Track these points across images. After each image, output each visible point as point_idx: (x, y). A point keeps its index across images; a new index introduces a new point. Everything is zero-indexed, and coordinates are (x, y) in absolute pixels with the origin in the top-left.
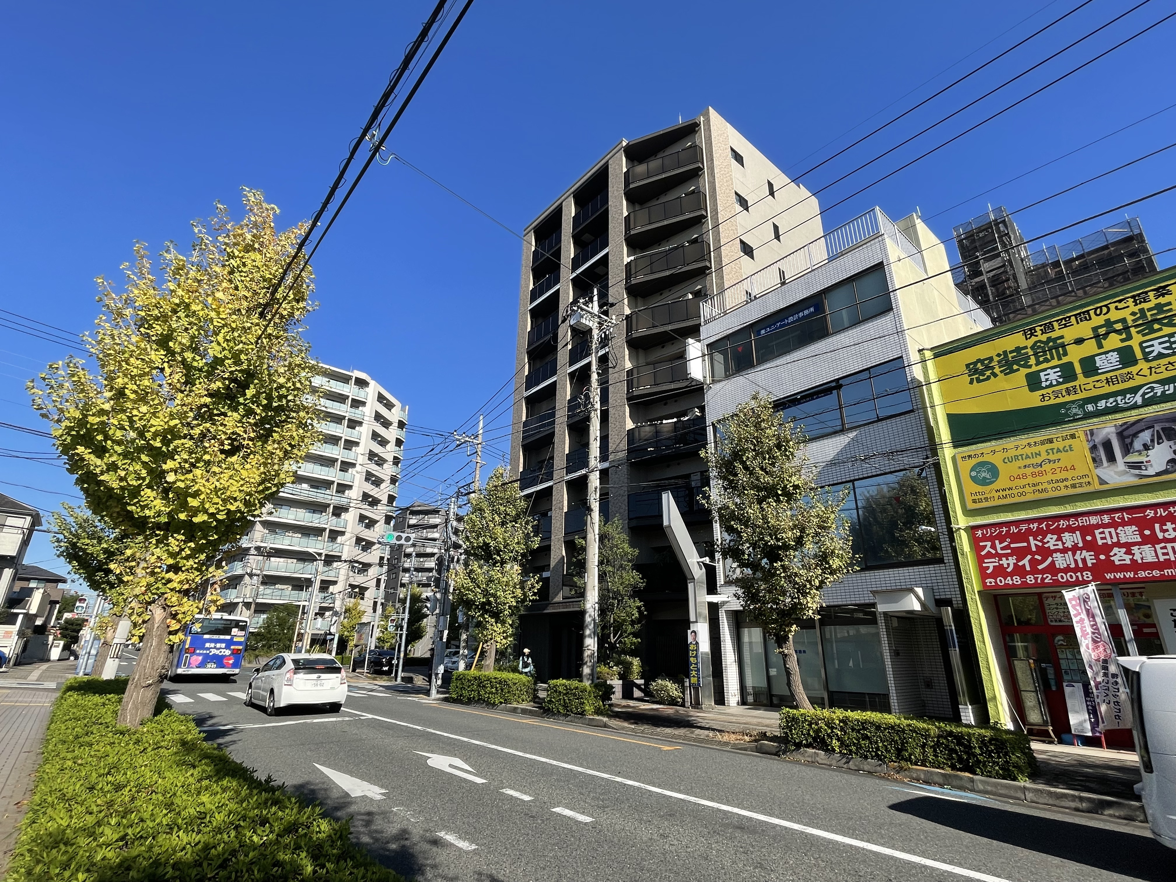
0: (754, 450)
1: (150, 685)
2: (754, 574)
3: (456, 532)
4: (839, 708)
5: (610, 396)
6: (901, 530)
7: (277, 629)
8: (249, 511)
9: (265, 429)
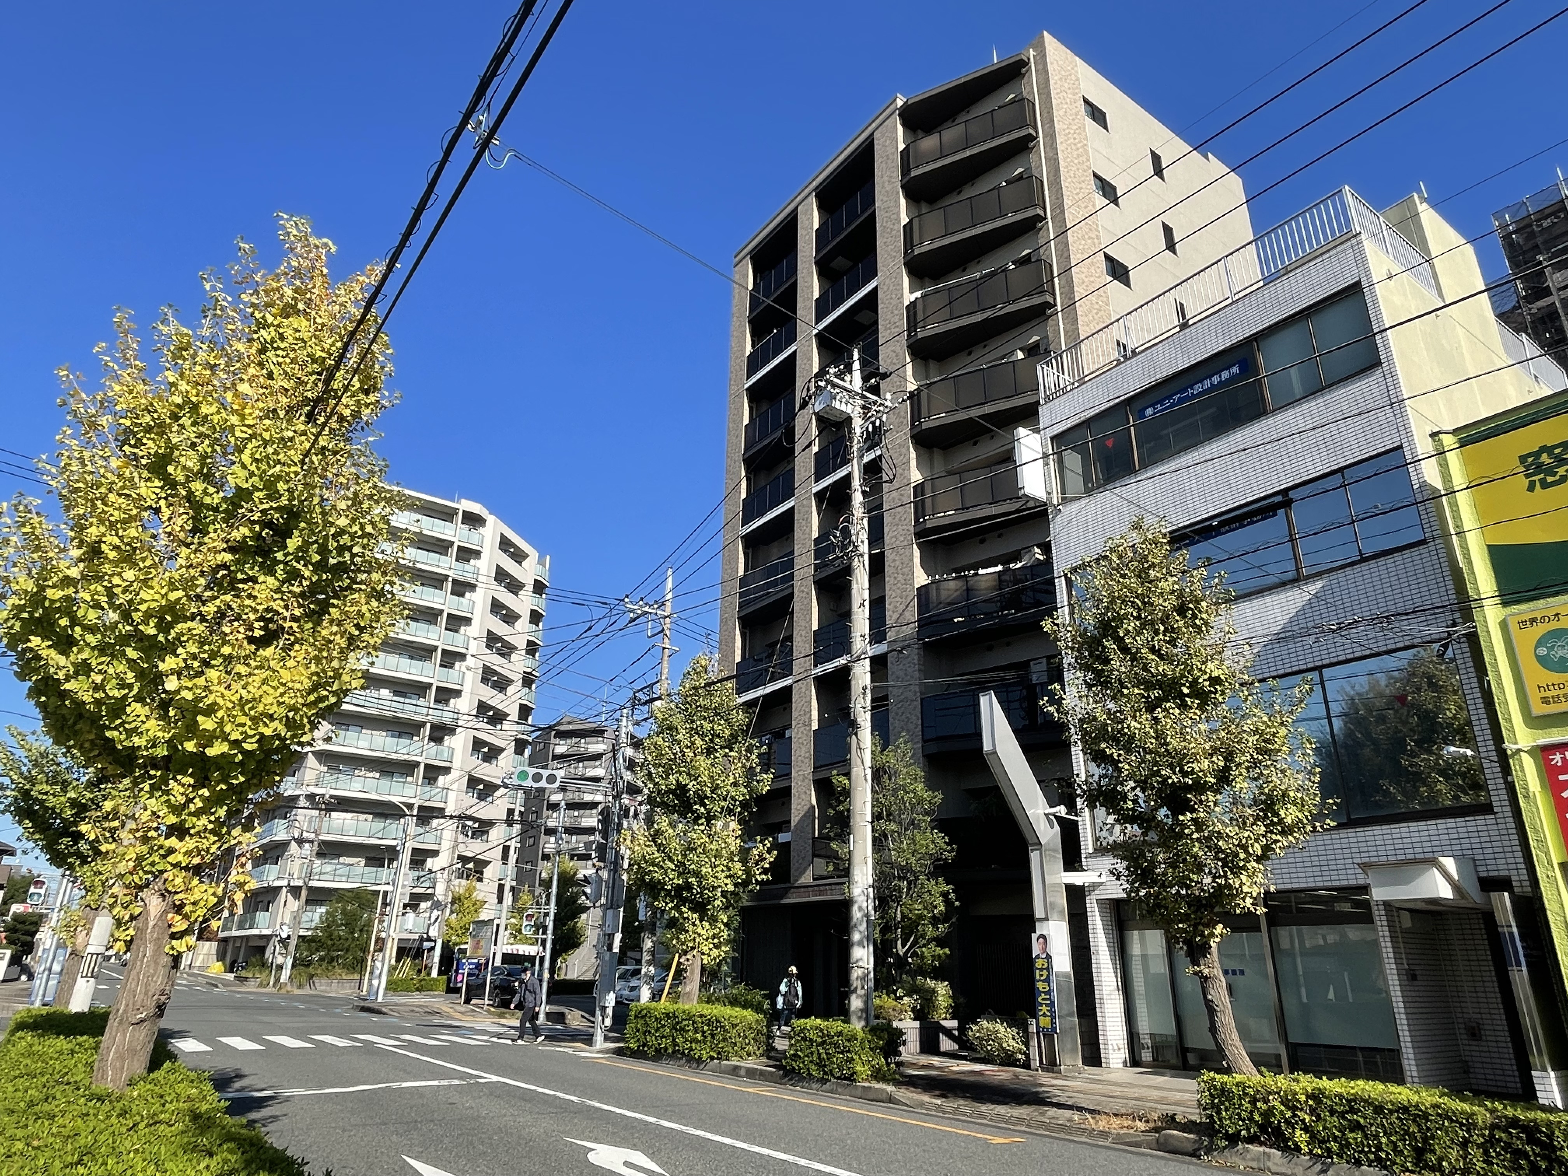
0: (1139, 618)
1: (142, 1021)
2: (1144, 834)
3: (631, 765)
4: (1306, 1072)
5: (886, 530)
6: (1413, 754)
7: (342, 931)
8: (293, 736)
9: (318, 602)
